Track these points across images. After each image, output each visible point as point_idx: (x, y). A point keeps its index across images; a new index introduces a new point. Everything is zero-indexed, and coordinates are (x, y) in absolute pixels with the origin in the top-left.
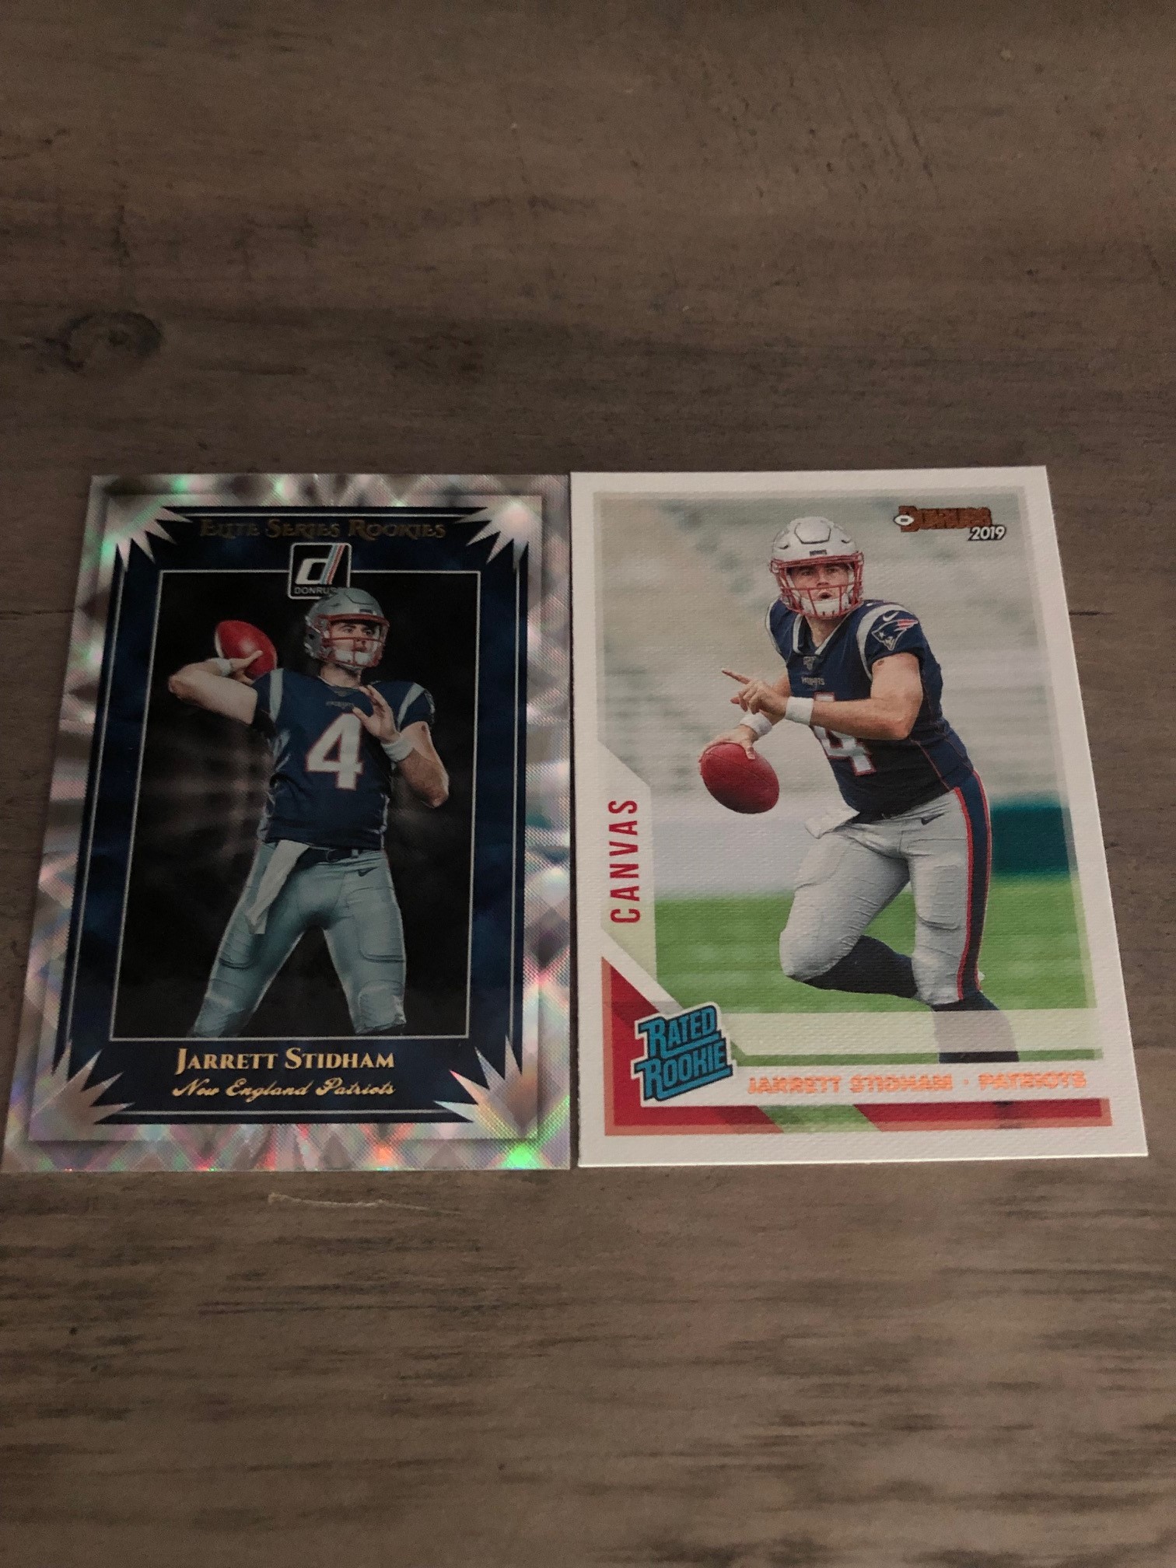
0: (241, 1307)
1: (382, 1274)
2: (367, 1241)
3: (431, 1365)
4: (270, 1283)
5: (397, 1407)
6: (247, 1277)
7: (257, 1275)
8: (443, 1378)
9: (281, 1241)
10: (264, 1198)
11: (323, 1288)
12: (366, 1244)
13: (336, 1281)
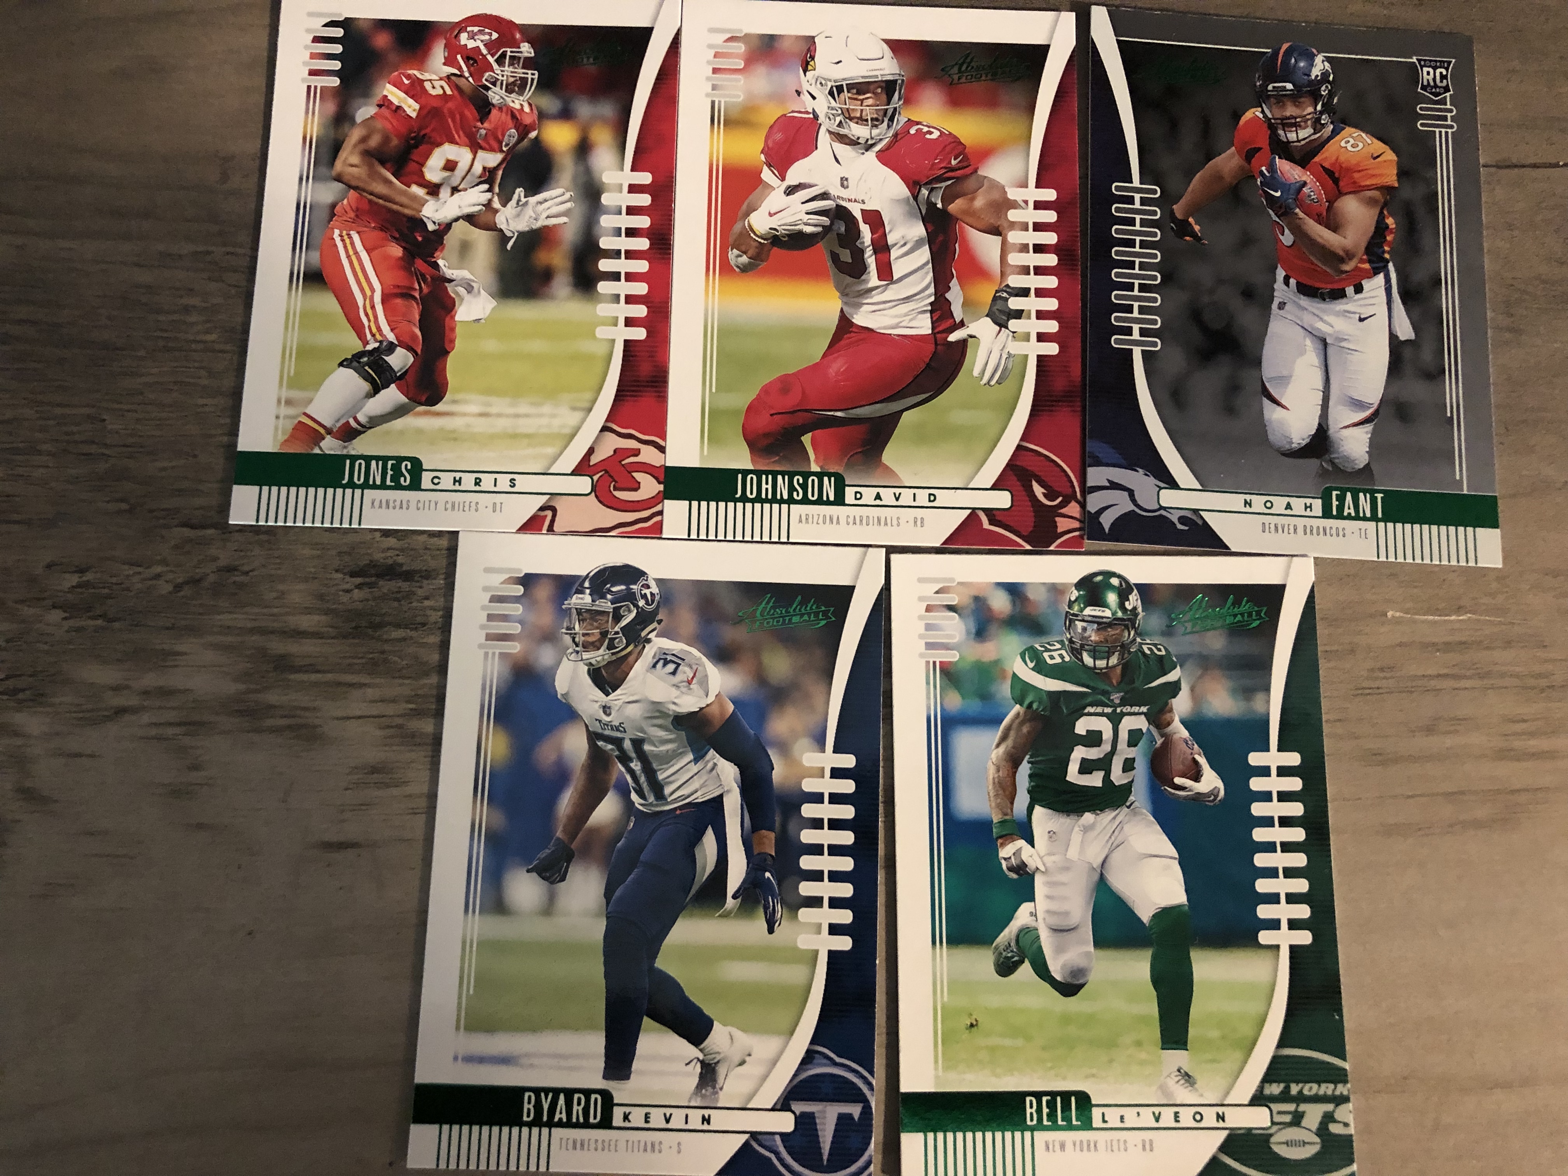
0: (1380, 691)
1: (1478, 666)
2: (1464, 643)
3: (1523, 726)
4: (1398, 674)
5: (1503, 755)
6: (1382, 669)
7: (1391, 668)
8: (1532, 735)
9: (1401, 645)
10: (1386, 615)
11: (1439, 676)
12: (1463, 645)
13: (1445, 671)
